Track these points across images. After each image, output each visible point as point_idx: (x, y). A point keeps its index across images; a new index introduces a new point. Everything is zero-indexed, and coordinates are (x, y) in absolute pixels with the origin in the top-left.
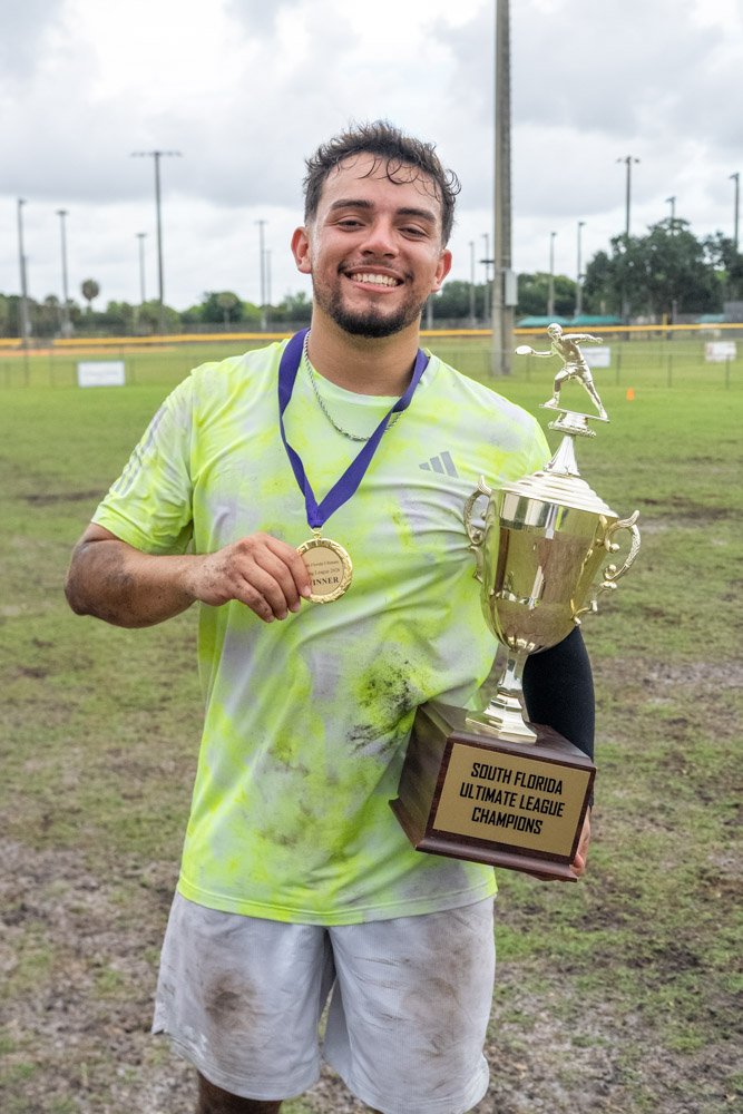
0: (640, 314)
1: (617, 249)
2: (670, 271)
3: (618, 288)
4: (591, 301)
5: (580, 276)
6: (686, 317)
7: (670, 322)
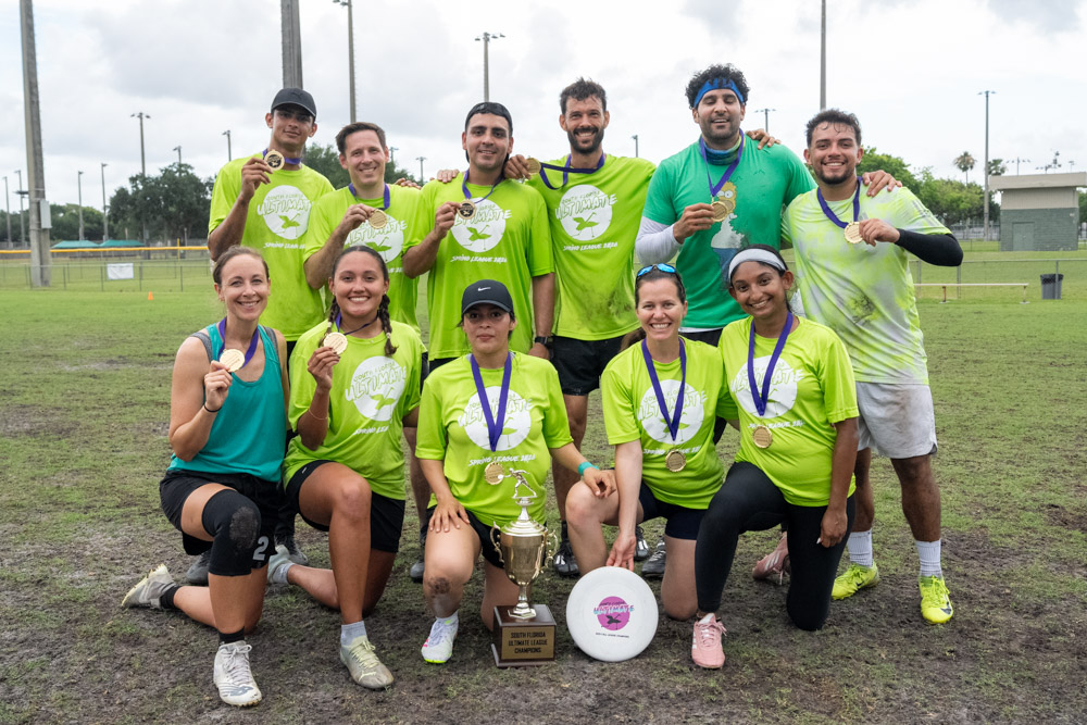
0: (158, 239)
1: (136, 186)
2: (181, 205)
3: (138, 217)
4: (116, 228)
5: (105, 208)
6: (195, 241)
7: (182, 244)
